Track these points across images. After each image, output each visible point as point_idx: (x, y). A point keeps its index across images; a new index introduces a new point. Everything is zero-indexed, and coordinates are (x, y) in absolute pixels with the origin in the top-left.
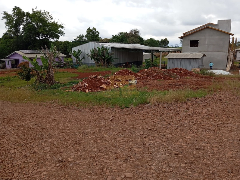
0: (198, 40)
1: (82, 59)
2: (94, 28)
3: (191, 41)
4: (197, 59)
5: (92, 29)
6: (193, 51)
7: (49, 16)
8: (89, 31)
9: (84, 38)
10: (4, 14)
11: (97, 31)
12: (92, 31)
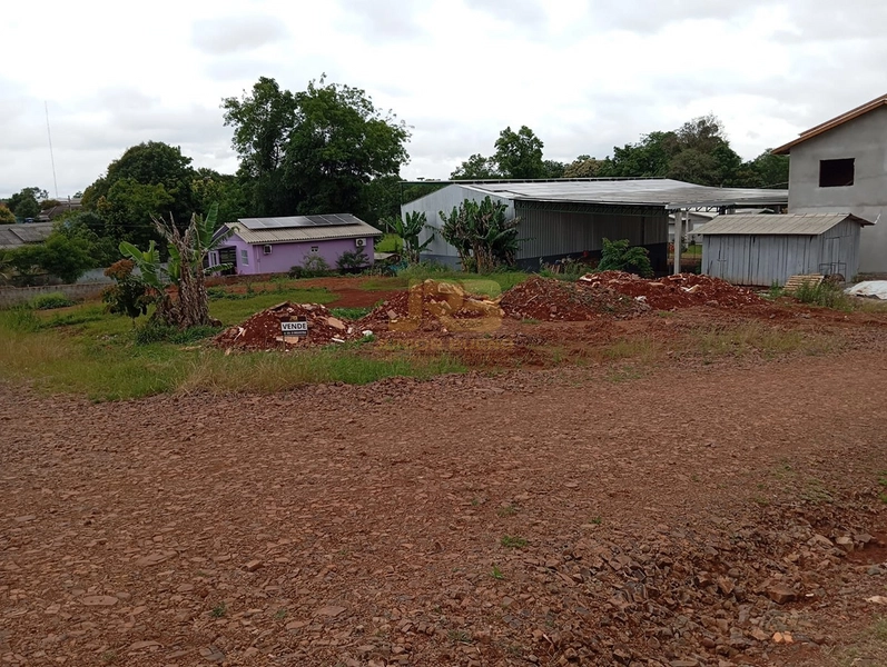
0: (853, 160)
1: (425, 244)
2: (524, 128)
3: (823, 163)
4: (812, 236)
5: (517, 133)
6: (831, 203)
7: (363, 100)
8: (508, 140)
9: (486, 165)
10: (226, 107)
11: (536, 139)
12: (514, 138)
